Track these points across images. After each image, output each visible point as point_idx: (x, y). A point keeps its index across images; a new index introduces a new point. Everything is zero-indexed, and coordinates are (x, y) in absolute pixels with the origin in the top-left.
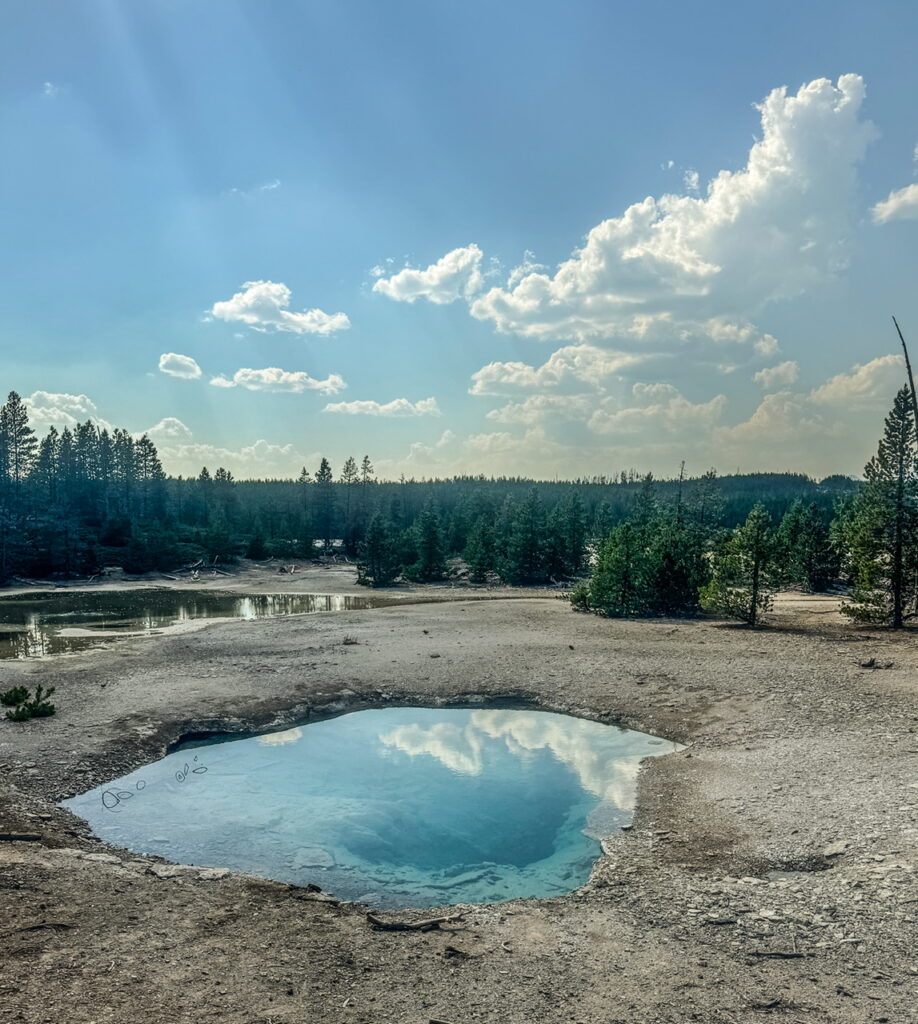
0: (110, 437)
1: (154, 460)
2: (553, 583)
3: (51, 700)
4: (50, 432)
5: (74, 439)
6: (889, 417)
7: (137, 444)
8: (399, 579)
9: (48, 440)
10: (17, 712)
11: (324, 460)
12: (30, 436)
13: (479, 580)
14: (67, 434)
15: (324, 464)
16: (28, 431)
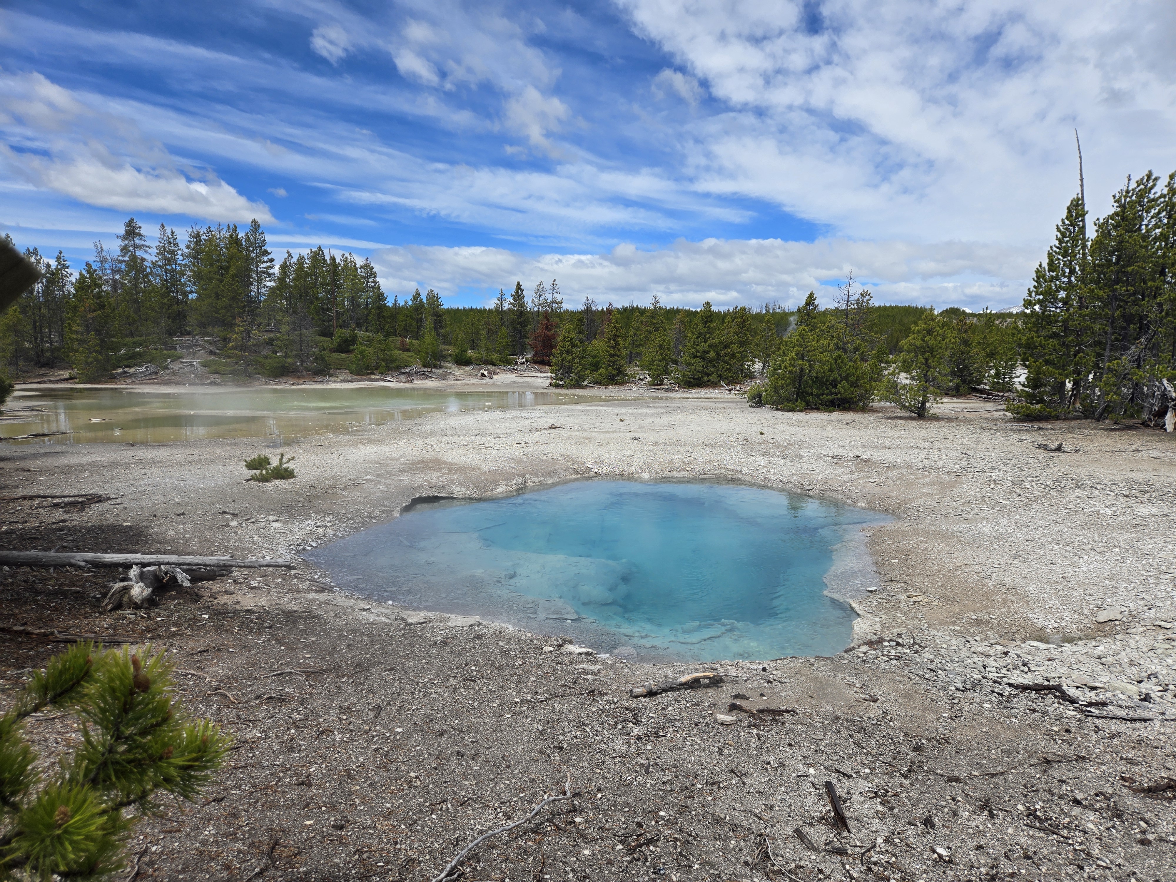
0: (338, 261)
1: (375, 282)
2: (723, 386)
3: (291, 466)
4: (286, 255)
5: (307, 261)
6: (1060, 223)
7: (361, 267)
8: (586, 383)
9: (285, 263)
10: (261, 474)
11: (518, 284)
12: (270, 257)
13: (657, 383)
14: (302, 258)
15: (519, 286)
16: (266, 253)
